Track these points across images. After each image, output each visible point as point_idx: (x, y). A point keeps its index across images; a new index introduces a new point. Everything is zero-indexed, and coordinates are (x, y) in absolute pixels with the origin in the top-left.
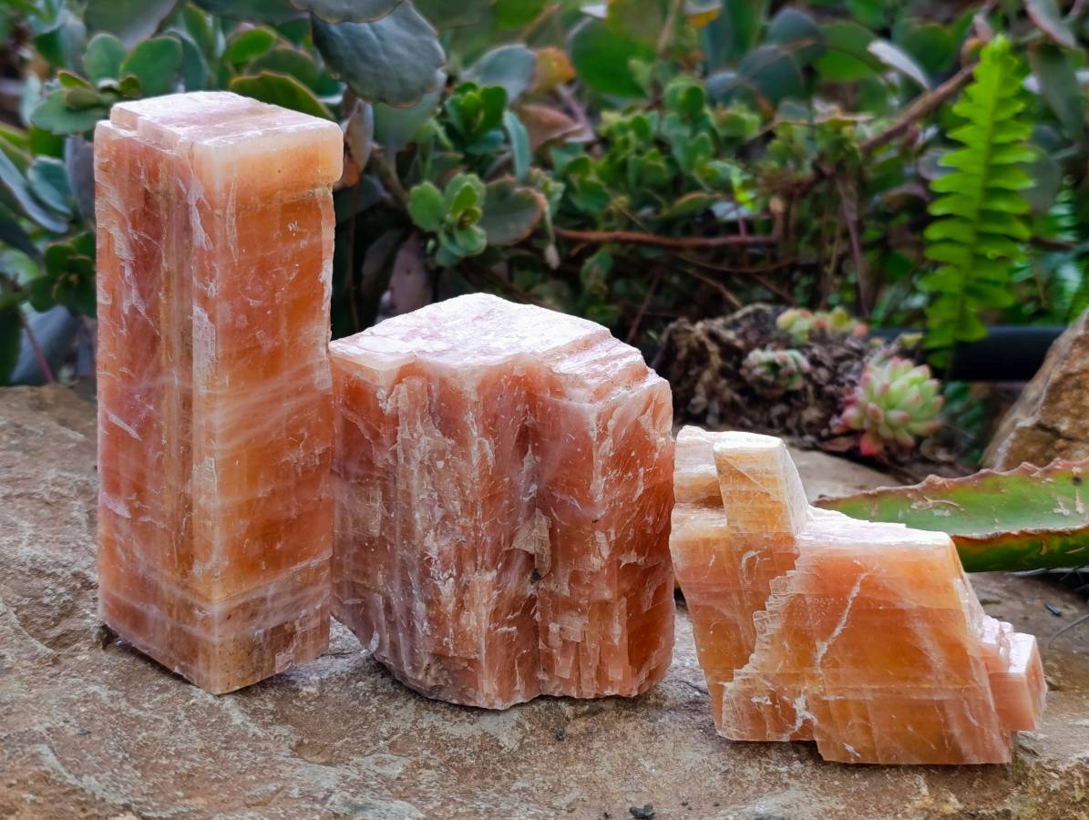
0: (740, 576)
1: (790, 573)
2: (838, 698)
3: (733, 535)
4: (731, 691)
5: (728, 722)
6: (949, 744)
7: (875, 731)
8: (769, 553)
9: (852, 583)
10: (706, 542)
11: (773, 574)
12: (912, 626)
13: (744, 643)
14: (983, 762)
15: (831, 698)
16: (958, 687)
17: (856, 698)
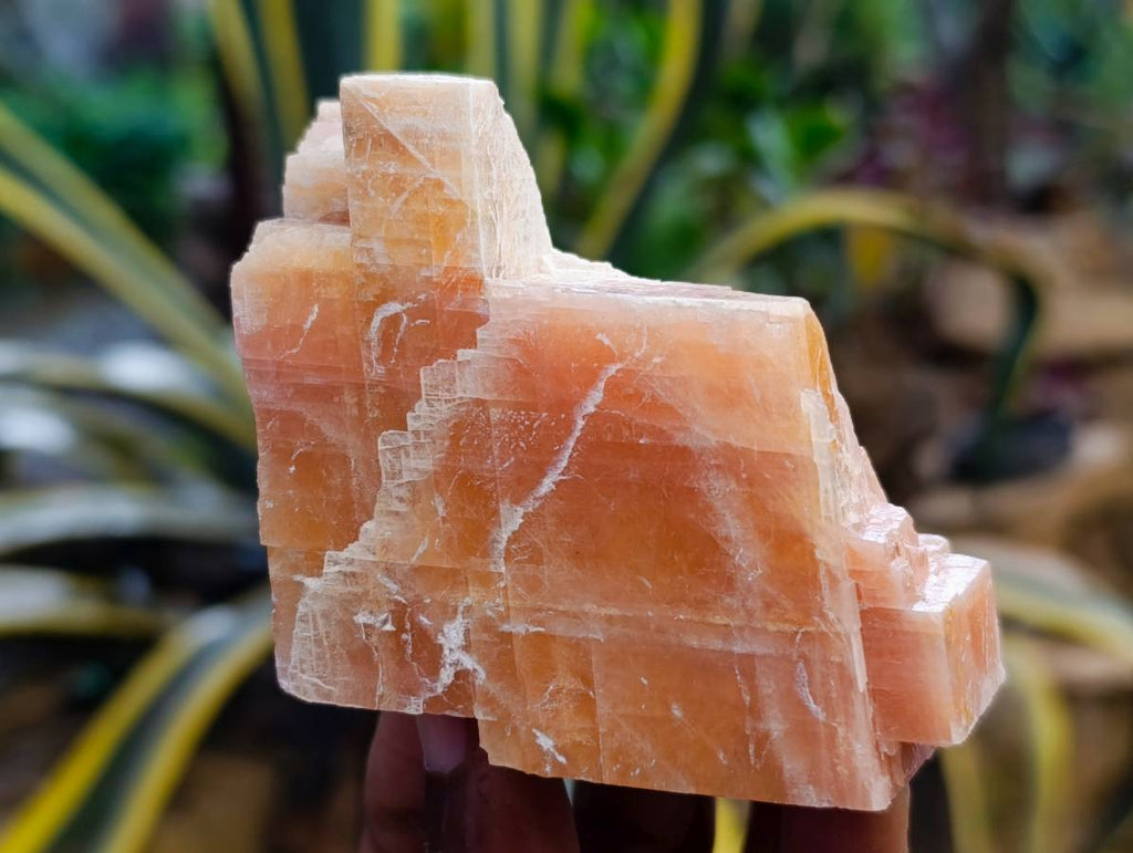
0: (364, 352)
1: (463, 354)
2: (533, 629)
3: (360, 266)
4: (316, 596)
5: (302, 662)
6: (758, 754)
7: (603, 708)
8: (425, 310)
9: (589, 382)
10: (306, 278)
11: (428, 357)
12: (703, 485)
13: (356, 496)
14: (825, 805)
15: (518, 627)
16: (788, 628)
17: (572, 633)
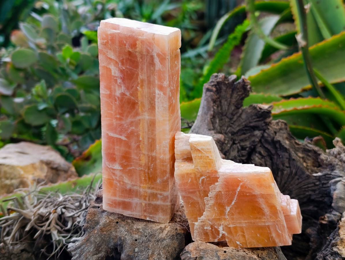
0: (199, 185)
1: (216, 184)
2: (234, 226)
3: (196, 171)
4: (197, 225)
5: (196, 236)
6: (272, 240)
7: (247, 236)
8: (209, 177)
9: (238, 186)
10: (187, 174)
11: (211, 184)
12: (258, 200)
13: (201, 209)
14: (283, 245)
15: (231, 226)
16: (274, 220)
17: (240, 225)
